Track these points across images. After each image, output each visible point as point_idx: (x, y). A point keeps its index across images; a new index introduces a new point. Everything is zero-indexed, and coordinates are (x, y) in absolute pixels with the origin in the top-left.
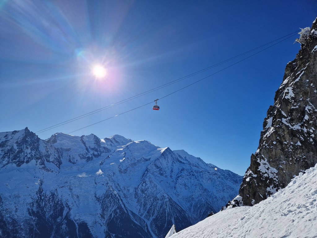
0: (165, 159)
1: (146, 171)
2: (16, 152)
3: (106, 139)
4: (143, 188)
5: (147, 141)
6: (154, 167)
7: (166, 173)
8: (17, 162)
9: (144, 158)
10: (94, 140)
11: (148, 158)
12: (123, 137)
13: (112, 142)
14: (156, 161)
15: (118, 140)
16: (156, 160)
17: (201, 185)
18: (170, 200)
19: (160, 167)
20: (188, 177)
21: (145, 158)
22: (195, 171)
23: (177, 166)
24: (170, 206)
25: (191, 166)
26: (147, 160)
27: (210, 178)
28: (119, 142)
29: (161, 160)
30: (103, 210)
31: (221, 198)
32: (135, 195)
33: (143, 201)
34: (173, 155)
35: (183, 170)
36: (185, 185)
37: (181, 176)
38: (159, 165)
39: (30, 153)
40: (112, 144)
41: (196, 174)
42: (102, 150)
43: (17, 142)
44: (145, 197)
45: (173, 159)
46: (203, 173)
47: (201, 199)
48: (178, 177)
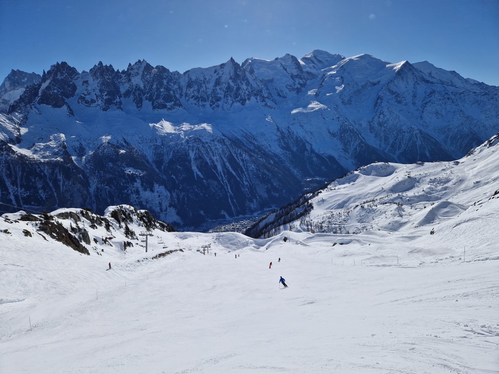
0: (402, 79)
1: (378, 99)
2: (235, 89)
3: (304, 59)
4: (381, 120)
5: (368, 55)
6: (388, 94)
7: (405, 100)
8: (240, 100)
9: (370, 82)
10: (293, 63)
11: (375, 81)
12: (327, 53)
13: (313, 63)
14: (390, 85)
15: (321, 59)
16: (389, 82)
17: (461, 111)
18: (421, 132)
19: (397, 92)
20: (441, 102)
21: (372, 81)
22: (452, 92)
23: (422, 88)
24: (422, 138)
25: (445, 85)
26: (374, 84)
27: (477, 101)
28: (323, 61)
29: (396, 82)
30: (345, 145)
31: (492, 125)
32: (370, 129)
33: (382, 134)
34: (416, 72)
35: (433, 92)
36: (437, 113)
37: (430, 101)
38: (394, 89)
39: (246, 90)
40: (315, 66)
41: (453, 97)
42: (306, 76)
43: (231, 78)
44: (385, 130)
45: (415, 78)
46: (465, 94)
47: (463, 128)
48: (426, 103)
